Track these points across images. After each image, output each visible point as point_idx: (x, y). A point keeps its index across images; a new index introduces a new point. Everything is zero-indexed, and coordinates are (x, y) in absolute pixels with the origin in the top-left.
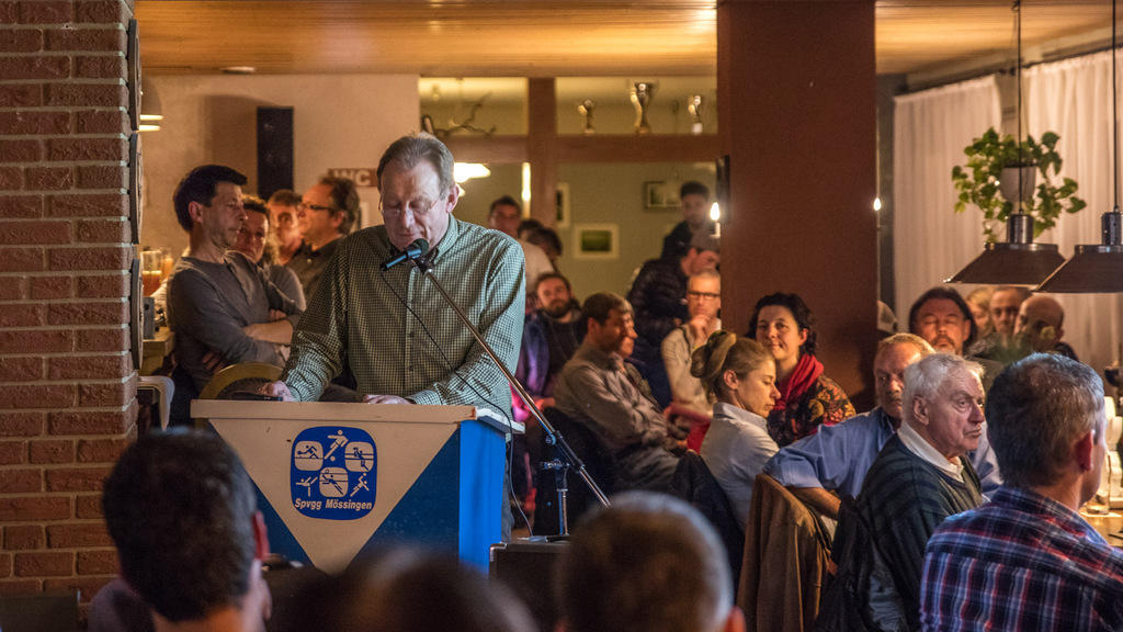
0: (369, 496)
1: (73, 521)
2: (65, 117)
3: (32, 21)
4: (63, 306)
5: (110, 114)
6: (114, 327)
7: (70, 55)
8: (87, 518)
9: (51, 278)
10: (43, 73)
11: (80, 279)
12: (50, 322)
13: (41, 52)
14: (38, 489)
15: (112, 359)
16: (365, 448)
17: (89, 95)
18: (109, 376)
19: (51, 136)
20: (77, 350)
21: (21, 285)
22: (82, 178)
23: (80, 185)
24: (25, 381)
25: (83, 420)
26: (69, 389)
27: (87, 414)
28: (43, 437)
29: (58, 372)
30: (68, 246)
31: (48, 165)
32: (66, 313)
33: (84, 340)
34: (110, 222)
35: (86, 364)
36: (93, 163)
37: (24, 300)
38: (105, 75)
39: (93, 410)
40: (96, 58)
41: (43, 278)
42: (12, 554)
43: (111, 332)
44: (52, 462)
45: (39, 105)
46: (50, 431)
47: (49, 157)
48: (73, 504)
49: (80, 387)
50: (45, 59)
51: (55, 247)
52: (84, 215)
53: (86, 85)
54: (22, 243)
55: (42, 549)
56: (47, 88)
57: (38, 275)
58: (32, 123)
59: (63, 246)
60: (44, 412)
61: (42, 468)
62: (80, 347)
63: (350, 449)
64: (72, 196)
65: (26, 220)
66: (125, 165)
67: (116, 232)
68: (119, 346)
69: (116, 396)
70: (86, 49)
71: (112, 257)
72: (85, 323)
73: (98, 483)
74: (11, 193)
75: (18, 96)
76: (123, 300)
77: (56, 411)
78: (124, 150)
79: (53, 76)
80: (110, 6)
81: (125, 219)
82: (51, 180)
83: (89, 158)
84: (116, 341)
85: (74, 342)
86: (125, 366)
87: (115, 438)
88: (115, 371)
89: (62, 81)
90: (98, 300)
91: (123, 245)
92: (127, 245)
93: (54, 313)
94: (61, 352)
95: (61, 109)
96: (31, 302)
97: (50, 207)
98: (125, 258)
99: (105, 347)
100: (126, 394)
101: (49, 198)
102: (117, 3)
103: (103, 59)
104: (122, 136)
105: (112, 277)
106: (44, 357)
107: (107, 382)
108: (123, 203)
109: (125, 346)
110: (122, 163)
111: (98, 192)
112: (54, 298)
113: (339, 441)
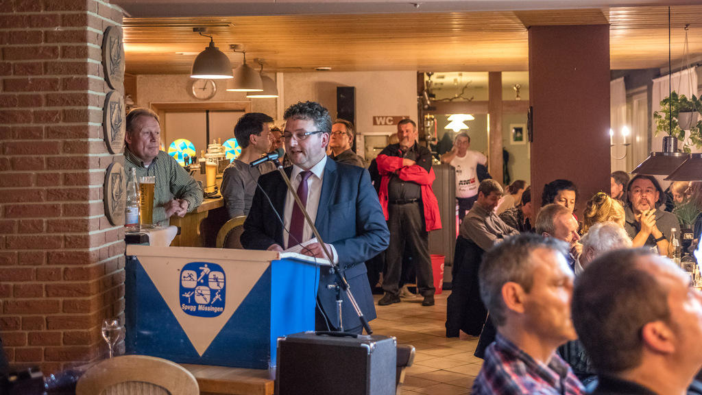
0: (221, 304)
1: (60, 314)
2: (56, 81)
3: (37, 26)
4: (55, 190)
5: (82, 79)
6: (84, 203)
7: (59, 45)
8: (68, 312)
9: (48, 174)
10: (43, 56)
11: (65, 175)
12: (48, 200)
13: (43, 44)
14: (41, 296)
15: (83, 221)
16: (219, 275)
17: (71, 68)
18: (81, 231)
19: (49, 92)
20: (63, 216)
21: (31, 178)
22: (67, 116)
23: (64, 120)
24: (34, 233)
25: (67, 256)
26: (59, 238)
27: (69, 252)
28: (44, 266)
29: (52, 229)
30: (59, 156)
31: (47, 109)
32: (57, 195)
33: (67, 210)
34: (82, 142)
35: (68, 224)
36: (72, 107)
37: (33, 187)
38: (78, 56)
39: (73, 250)
40: (73, 47)
41: (44, 175)
42: (27, 332)
43: (83, 205)
44: (49, 280)
45: (41, 74)
46: (48, 263)
47: (48, 104)
48: (61, 305)
49: (65, 237)
50: (45, 48)
51: (52, 156)
52: (67, 138)
53: (68, 63)
54: (31, 154)
55: (44, 330)
56: (46, 64)
57: (40, 172)
58: (37, 85)
59: (56, 156)
60: (45, 251)
61: (44, 284)
62: (65, 214)
63: (211, 276)
64: (60, 127)
65: (35, 141)
66: (94, 109)
67: (85, 147)
68: (87, 214)
69: (86, 242)
70: (69, 42)
71: (83, 162)
72: (67, 200)
73: (75, 292)
74: (25, 125)
75: (30, 70)
76: (90, 187)
77: (51, 251)
78: (90, 99)
79: (49, 57)
80: (81, 17)
81: (95, 140)
82: (48, 117)
83: (70, 105)
84: (85, 210)
85: (62, 211)
86: (91, 225)
87: (84, 266)
88: (85, 227)
89: (54, 60)
90: (75, 187)
91: (90, 155)
92: (95, 155)
93: (50, 194)
94: (54, 216)
95: (54, 76)
96: (37, 188)
97: (48, 133)
98: (91, 162)
99: (79, 214)
100: (92, 241)
101: (47, 128)
102: (86, 15)
103: (77, 47)
104: (90, 92)
105: (83, 174)
106: (45, 220)
107: (80, 234)
108: (90, 130)
109: (91, 214)
110: (90, 107)
111: (75, 124)
112: (51, 185)
113: (205, 271)
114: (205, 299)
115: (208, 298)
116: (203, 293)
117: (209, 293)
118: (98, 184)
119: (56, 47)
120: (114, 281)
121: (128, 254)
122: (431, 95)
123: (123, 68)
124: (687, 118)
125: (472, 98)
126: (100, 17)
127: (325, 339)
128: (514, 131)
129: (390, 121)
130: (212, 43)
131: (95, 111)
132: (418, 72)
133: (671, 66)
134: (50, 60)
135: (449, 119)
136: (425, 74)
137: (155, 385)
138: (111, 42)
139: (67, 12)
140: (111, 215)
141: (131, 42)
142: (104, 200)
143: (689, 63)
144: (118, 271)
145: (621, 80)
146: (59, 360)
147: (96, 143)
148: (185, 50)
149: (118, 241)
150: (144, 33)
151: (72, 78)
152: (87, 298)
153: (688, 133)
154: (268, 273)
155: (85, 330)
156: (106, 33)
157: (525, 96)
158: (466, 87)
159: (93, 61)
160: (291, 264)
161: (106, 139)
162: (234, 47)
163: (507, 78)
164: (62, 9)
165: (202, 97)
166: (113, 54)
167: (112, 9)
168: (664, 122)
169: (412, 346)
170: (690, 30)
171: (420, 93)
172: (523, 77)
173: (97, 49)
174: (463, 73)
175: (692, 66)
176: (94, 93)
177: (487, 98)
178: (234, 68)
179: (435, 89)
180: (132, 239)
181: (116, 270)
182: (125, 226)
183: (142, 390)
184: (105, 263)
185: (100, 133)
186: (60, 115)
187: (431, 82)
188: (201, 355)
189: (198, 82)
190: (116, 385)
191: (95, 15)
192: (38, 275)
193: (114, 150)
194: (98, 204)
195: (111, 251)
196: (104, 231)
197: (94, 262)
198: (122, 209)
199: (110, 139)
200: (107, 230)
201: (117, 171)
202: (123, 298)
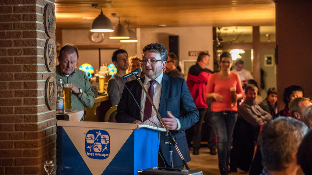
1: (22, 157)
2: (19, 33)
3: (9, 4)
4: (19, 91)
5: (33, 32)
6: (35, 98)
7: (21, 14)
8: (27, 156)
9: (16, 83)
10: (13, 20)
11: (25, 83)
12: (16, 96)
13: (12, 13)
14: (12, 148)
15: (34, 107)
16: (107, 137)
17: (27, 26)
18: (33, 113)
19: (16, 39)
20: (24, 105)
21: (7, 85)
22: (25, 52)
23: (24, 54)
24: (8, 114)
25: (26, 126)
26: (21, 117)
27: (27, 124)
28: (14, 132)
29: (18, 112)
30: (21, 73)
31: (15, 48)
32: (20, 94)
33: (26, 102)
34: (34, 65)
35: (26, 109)
36: (28, 47)
37: (8, 89)
38: (31, 20)
39: (29, 123)
40: (29, 15)
41: (14, 83)
42: (4, 167)
43: (34, 99)
44: (16, 139)
45: (12, 29)
46: (16, 130)
47: (15, 46)
48: (23, 152)
49: (25, 116)
50: (13, 15)
51: (17, 73)
52: (26, 63)
53: (26, 23)
54: (7, 72)
55: (14, 166)
56: (14, 24)
57: (12, 82)
58: (10, 35)
59: (20, 73)
60: (14, 124)
61: (14, 141)
62: (24, 104)
63: (102, 137)
64: (22, 57)
65: (8, 65)
67: (35, 68)
68: (36, 104)
69: (36, 119)
70: (26, 12)
71: (34, 76)
72: (26, 96)
73: (30, 146)
74: (4, 57)
75: (6, 27)
76: (38, 89)
77: (17, 123)
78: (38, 43)
79: (16, 21)
81: (40, 64)
82: (16, 52)
83: (27, 46)
84: (35, 102)
85: (23, 102)
86: (39, 110)
87: (35, 132)
88: (35, 111)
89: (19, 22)
90: (30, 89)
91: (38, 72)
92: (41, 72)
93: (17, 93)
94: (19, 105)
95: (18, 31)
96: (10, 90)
97: (16, 62)
98: (39, 76)
99: (32, 104)
100: (39, 118)
101: (15, 58)
103: (31, 15)
104: (37, 39)
105: (34, 82)
106: (14, 107)
107: (33, 115)
108: (38, 59)
109: (38, 104)
110: (37, 47)
111: (30, 56)
112: (17, 89)
113: (99, 134)
114: (99, 149)
115: (101, 149)
116: (98, 146)
117: (101, 146)
118: (42, 88)
119: (20, 15)
120: (50, 139)
121: (58, 125)
122: (220, 40)
123: (55, 26)
125: (243, 41)
127: (163, 172)
130: (102, 13)
131: (40, 49)
132: (213, 27)
134: (16, 22)
136: (217, 28)
138: (48, 11)
140: (49, 104)
141: (59, 12)
142: (45, 96)
144: (53, 134)
147: (41, 66)
148: (87, 16)
149: (53, 118)
150: (66, 8)
152: (36, 149)
154: (132, 136)
155: (35, 166)
156: (46, 7)
157: (274, 40)
158: (240, 35)
159: (39, 22)
160: (145, 131)
161: (46, 64)
162: (114, 15)
163: (262, 29)
165: (97, 41)
166: (49, 18)
171: (214, 38)
172: (272, 29)
173: (41, 16)
174: (238, 27)
176: (40, 39)
177: (251, 41)
178: (114, 26)
179: (222, 36)
180: (60, 117)
181: (50, 134)
182: (56, 110)
184: (46, 130)
185: (43, 60)
186: (22, 51)
187: (220, 32)
189: (94, 34)
192: (10, 136)
193: (50, 70)
194: (42, 99)
195: (49, 123)
196: (45, 113)
197: (40, 130)
198: (54, 101)
199: (48, 64)
200: (47, 112)
201: (52, 81)
202: (55, 149)
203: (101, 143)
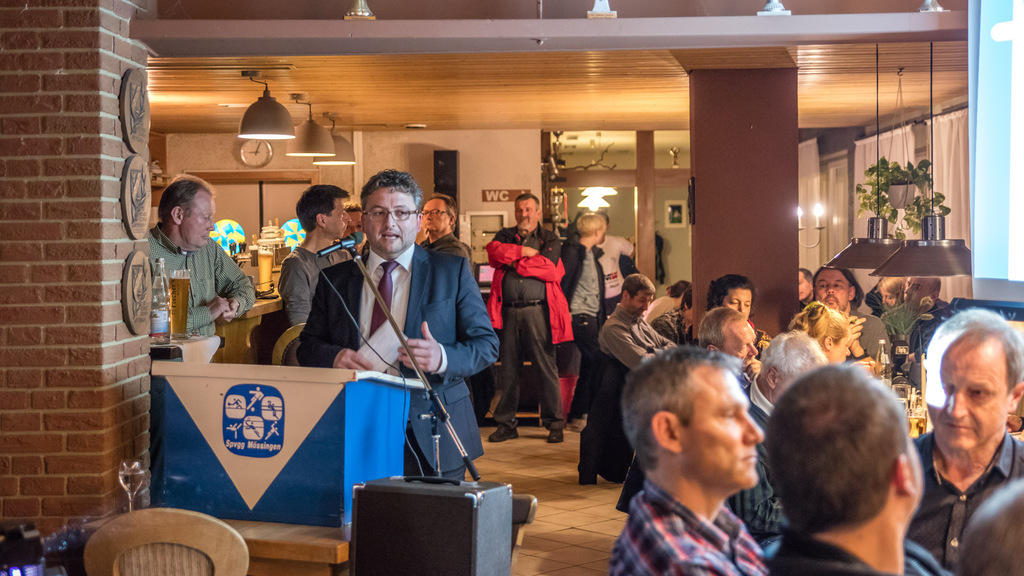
0: (278, 439)
1: (64, 453)
2: (58, 142)
3: (33, 68)
4: (56, 288)
5: (92, 140)
6: (96, 304)
7: (62, 94)
8: (74, 451)
9: (47, 267)
10: (41, 108)
11: (70, 267)
12: (46, 300)
13: (40, 92)
14: (38, 429)
15: (94, 329)
16: (276, 401)
17: (77, 125)
18: (92, 342)
19: (47, 157)
20: (67, 322)
21: (25, 272)
22: (72, 189)
23: (70, 194)
24: (28, 345)
25: (71, 376)
26: (61, 352)
27: (75, 371)
28: (41, 389)
29: (53, 339)
30: (61, 242)
31: (46, 179)
32: (59, 294)
33: (73, 315)
34: (93, 223)
35: (74, 332)
36: (80, 177)
37: (27, 283)
38: (88, 108)
39: (80, 368)
40: (81, 96)
41: (42, 266)
42: (18, 478)
43: (93, 308)
44: (49, 408)
45: (38, 133)
46: (47, 384)
47: (47, 173)
48: (64, 441)
49: (70, 350)
50: (43, 97)
51: (50, 242)
52: (73, 218)
53: (73, 117)
54: (25, 239)
55: (42, 474)
56: (44, 119)
57: (38, 263)
58: (33, 147)
59: (58, 242)
60: (43, 369)
61: (41, 412)
62: (69, 319)
63: (265, 402)
64: (63, 203)
65: (28, 221)
66: (109, 179)
67: (97, 231)
68: (99, 319)
69: (97, 357)
70: (74, 89)
71: (94, 250)
72: (73, 301)
73: (83, 424)
74: (17, 201)
75: (22, 126)
76: (103, 283)
77: (51, 369)
78: (104, 167)
79: (48, 110)
80: (92, 56)
81: (110, 221)
82: (47, 190)
83: (76, 173)
84: (96, 315)
85: (65, 316)
86: (105, 334)
87: (96, 390)
88: (96, 338)
89: (56, 114)
90: (83, 283)
91: (104, 241)
92: (110, 241)
93: (50, 293)
94: (55, 323)
95: (56, 136)
96: (32, 285)
97: (47, 212)
98: (105, 251)
99: (88, 320)
100: (106, 356)
101: (46, 205)
102: (98, 53)
103: (86, 97)
104: (103, 157)
105: (94, 266)
106: (42, 327)
107: (90, 347)
108: (104, 208)
109: (104, 319)
110: (103, 177)
111: (84, 200)
112: (50, 281)
113: (257, 396)
114: (257, 433)
115: (261, 432)
116: (255, 425)
117: (262, 425)
118: (114, 280)
119: (58, 97)
120: (134, 408)
121: (153, 374)
122: (560, 162)
123: (148, 125)
124: (901, 193)
125: (615, 166)
126: (116, 56)
127: (417, 486)
128: (670, 209)
129: (504, 196)
130: (266, 92)
131: (109, 181)
132: (542, 132)
133: (879, 123)
134: (49, 115)
135: (583, 194)
136: (552, 134)
137: (189, 549)
139: (72, 50)
140: (132, 321)
141: (158, 89)
142: (121, 301)
143: (903, 119)
144: (141, 396)
145: (813, 142)
146: (62, 514)
147: (111, 224)
148: (230, 101)
149: (140, 356)
150: (176, 79)
151: (79, 138)
152: (99, 432)
153: (902, 213)
154: (340, 400)
155: (97, 475)
156: (125, 78)
157: (686, 163)
158: (606, 151)
159: (108, 116)
160: (371, 388)
161: (124, 220)
162: (296, 97)
163: (661, 138)
164: (66, 46)
165: (254, 164)
166: (134, 106)
167: (133, 47)
168: (869, 198)
169: (532, 496)
170: (906, 76)
171: (545, 159)
172: (682, 138)
173: (113, 100)
174: (602, 132)
175: (907, 123)
176: (109, 158)
177: (634, 166)
178: (296, 125)
179: (564, 154)
180: (160, 354)
181: (137, 395)
182: (151, 335)
183: (173, 555)
184: (123, 386)
185: (117, 211)
187: (560, 144)
188: (251, 508)
189: (248, 144)
190: (137, 548)
191: (110, 53)
192: (33, 401)
193: (136, 235)
194: (113, 307)
195: (131, 369)
196: (121, 342)
197: (108, 384)
198: (146, 314)
199: (130, 221)
200: (126, 341)
201: (140, 263)
202: (147, 432)
203: (260, 415)
